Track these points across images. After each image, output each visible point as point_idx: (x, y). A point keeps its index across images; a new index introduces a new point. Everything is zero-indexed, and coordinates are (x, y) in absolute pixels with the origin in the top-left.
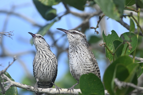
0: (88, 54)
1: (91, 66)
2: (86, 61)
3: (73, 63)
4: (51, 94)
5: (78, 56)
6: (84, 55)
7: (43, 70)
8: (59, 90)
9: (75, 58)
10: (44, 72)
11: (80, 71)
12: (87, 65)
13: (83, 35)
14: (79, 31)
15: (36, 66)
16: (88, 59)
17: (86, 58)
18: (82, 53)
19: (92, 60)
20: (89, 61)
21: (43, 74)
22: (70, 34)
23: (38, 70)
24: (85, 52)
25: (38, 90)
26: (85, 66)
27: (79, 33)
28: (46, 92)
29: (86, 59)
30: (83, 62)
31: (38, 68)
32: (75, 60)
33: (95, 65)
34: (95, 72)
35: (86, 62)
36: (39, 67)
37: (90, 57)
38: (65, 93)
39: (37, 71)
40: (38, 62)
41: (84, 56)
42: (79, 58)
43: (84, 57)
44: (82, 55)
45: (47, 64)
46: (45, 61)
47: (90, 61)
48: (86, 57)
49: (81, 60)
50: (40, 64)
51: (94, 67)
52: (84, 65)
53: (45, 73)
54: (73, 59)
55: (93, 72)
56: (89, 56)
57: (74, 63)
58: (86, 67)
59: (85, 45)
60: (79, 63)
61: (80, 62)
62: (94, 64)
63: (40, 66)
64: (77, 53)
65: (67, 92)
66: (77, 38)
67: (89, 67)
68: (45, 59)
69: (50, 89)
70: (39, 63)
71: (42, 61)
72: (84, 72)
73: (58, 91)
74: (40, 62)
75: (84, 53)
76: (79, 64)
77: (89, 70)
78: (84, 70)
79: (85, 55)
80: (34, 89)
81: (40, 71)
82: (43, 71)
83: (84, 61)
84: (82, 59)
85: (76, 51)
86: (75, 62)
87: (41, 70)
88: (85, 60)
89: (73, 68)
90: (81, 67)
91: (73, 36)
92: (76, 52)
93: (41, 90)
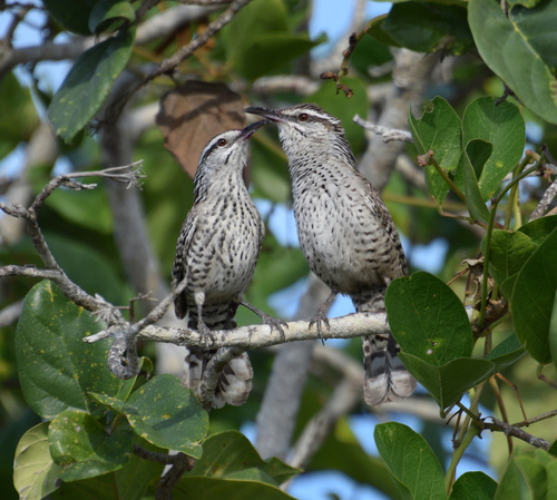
0: (363, 193)
1: (378, 234)
2: (362, 220)
3: (315, 230)
4: (255, 345)
5: (330, 204)
6: (351, 198)
7: (231, 261)
8: (278, 328)
9: (322, 213)
10: (232, 267)
11: (342, 256)
12: (367, 234)
13: (334, 123)
14: (318, 110)
15: (207, 245)
16: (366, 213)
17: (360, 211)
18: (344, 192)
19: (377, 213)
20: (369, 221)
21: (229, 273)
22: (292, 124)
23: (213, 260)
24: (352, 187)
25: (213, 339)
26: (358, 238)
27: (319, 115)
28: (237, 342)
29: (359, 214)
30: (352, 225)
31: (214, 252)
32: (322, 218)
33: (387, 229)
34: (391, 253)
35: (362, 224)
36: (218, 251)
37: (371, 205)
38: (300, 336)
39: (207, 264)
40: (212, 231)
41: (352, 203)
42: (336, 213)
43: (352, 209)
44: (346, 199)
45: (244, 237)
46: (238, 228)
47: (373, 220)
48: (360, 207)
49: (344, 220)
50: (222, 239)
51: (387, 235)
52: (357, 233)
53: (236, 269)
54: (314, 215)
55: (386, 253)
56: (367, 200)
57: (320, 230)
58: (363, 241)
59: (346, 160)
60: (338, 227)
61: (341, 224)
62: (386, 226)
63: (221, 246)
64: (326, 191)
65: (308, 333)
66: (315, 135)
67: (374, 241)
68: (240, 219)
69: (250, 331)
70: (219, 234)
71: (228, 227)
72: (357, 258)
73: (276, 334)
74: (220, 231)
75: (352, 194)
76: (337, 231)
77: (373, 251)
78: (358, 251)
79: (354, 198)
80: (201, 338)
81: (220, 265)
82: (230, 265)
83: (355, 221)
84: (347, 213)
85: (323, 186)
86: (322, 224)
87: (222, 261)
88: (358, 218)
89: (319, 248)
90: (344, 241)
91: (302, 129)
92: (322, 190)
93: (223, 339)
